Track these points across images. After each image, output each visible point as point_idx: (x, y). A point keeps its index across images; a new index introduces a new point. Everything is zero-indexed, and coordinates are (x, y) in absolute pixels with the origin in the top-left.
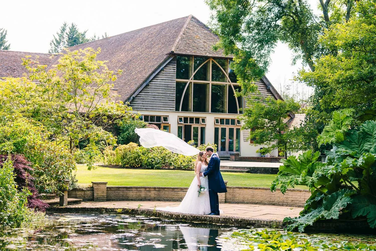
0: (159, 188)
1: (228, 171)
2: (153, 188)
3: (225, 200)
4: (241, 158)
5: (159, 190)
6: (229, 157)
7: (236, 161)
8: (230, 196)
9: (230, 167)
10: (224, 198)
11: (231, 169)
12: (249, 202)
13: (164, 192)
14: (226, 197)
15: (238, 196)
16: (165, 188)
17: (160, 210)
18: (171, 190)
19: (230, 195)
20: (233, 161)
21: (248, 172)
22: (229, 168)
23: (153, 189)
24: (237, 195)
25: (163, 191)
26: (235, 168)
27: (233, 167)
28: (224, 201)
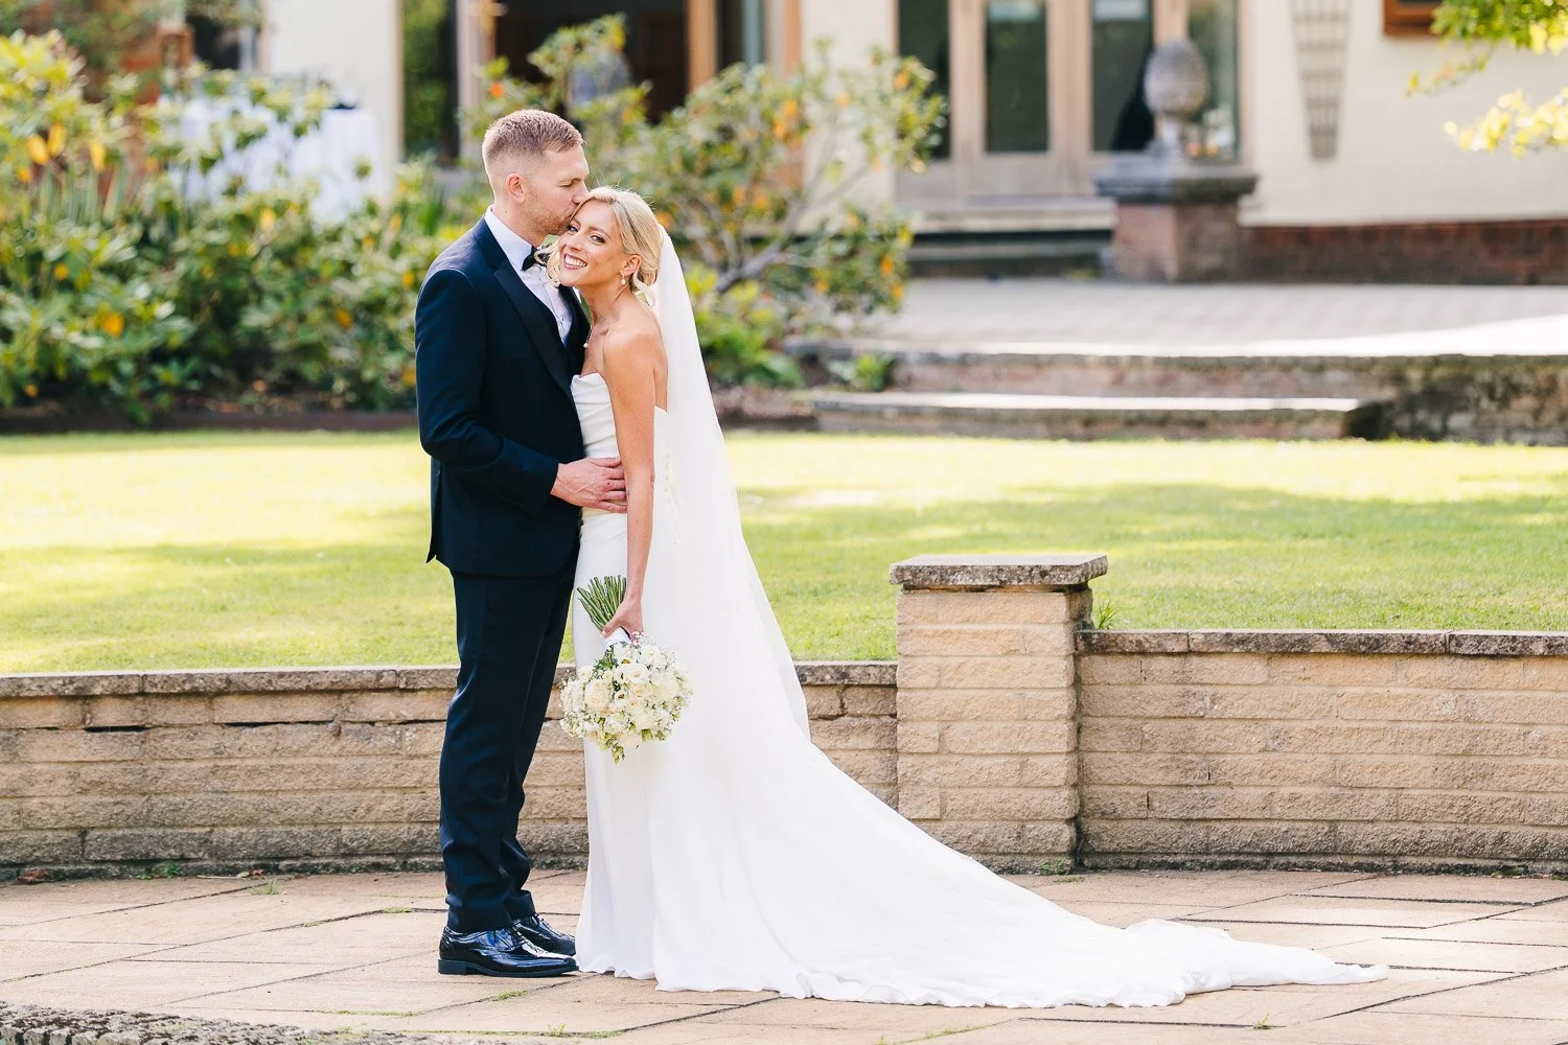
0: (142, 692)
1: (1091, 426)
2: (60, 697)
3: (1074, 821)
4: (1266, 235)
5: (137, 718)
6: (1105, 235)
7: (1192, 276)
8: (1152, 771)
9: (1121, 373)
10: (1061, 803)
11: (1141, 390)
12: (1417, 849)
13: (210, 740)
14: (1080, 781)
15: (1253, 762)
16: (230, 688)
17: (156, 1012)
18: (310, 708)
19: (1144, 745)
20: (1156, 276)
21: (1367, 425)
22: (1105, 376)
23: (56, 713)
24: (1243, 755)
25: (191, 730)
26: (1187, 379)
27: (1163, 362)
28: (1067, 834)
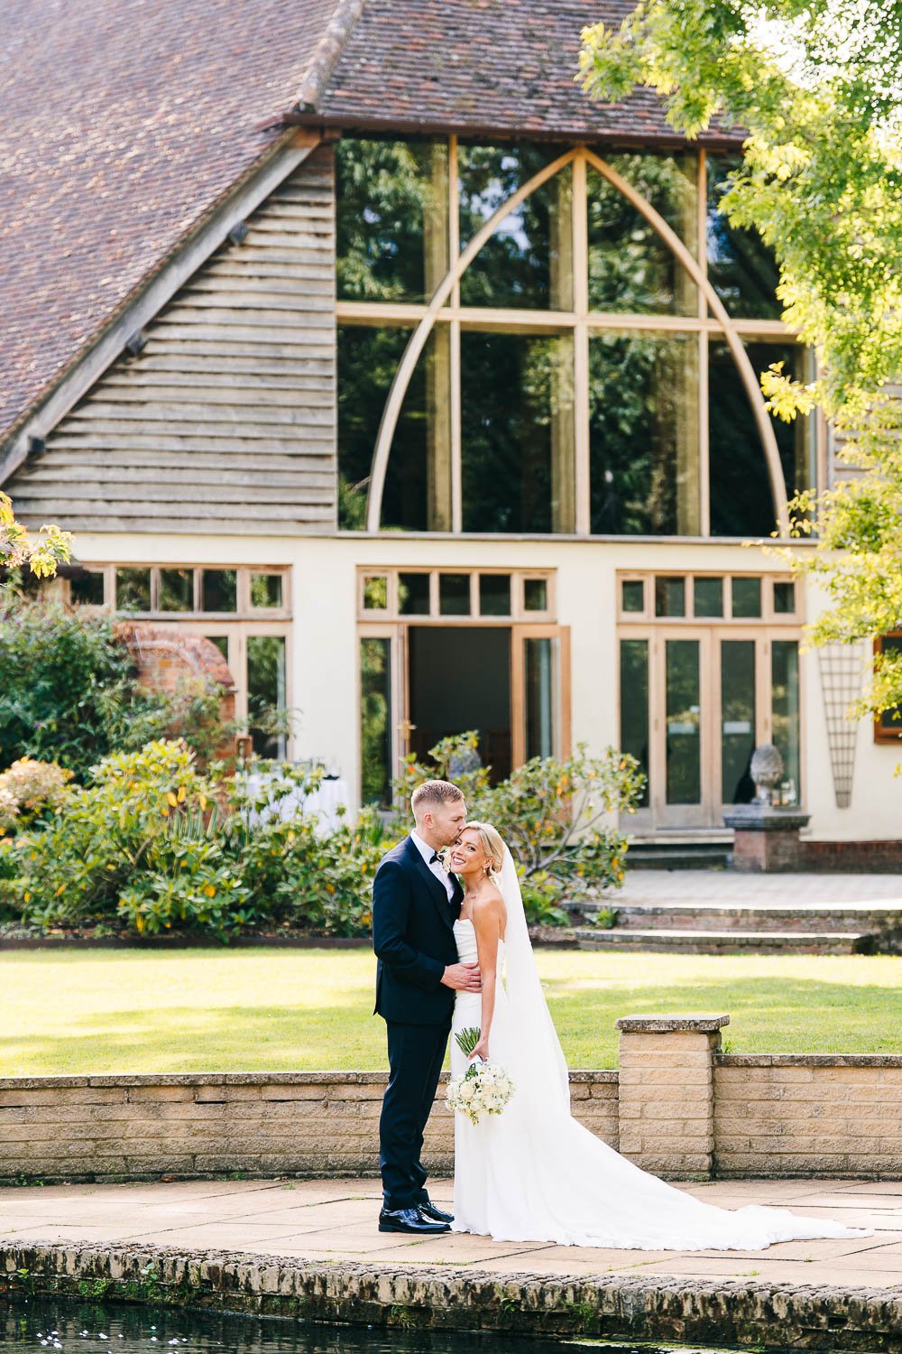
0: (224, 1083)
1: (720, 947)
2: (181, 1086)
3: (712, 1154)
4: (812, 846)
5: (222, 1097)
6: (729, 846)
7: (774, 869)
8: (752, 1128)
9: (737, 918)
10: (705, 1144)
11: (747, 928)
12: (890, 1168)
13: (260, 1109)
14: (715, 1133)
15: (805, 1123)
16: (270, 1082)
17: (231, 1250)
18: (311, 1093)
19: (748, 1114)
20: (756, 869)
21: (865, 947)
22: (729, 921)
23: (179, 1094)
24: (800, 1119)
25: (250, 1103)
26: (771, 922)
27: (758, 913)
28: (708, 1160)
